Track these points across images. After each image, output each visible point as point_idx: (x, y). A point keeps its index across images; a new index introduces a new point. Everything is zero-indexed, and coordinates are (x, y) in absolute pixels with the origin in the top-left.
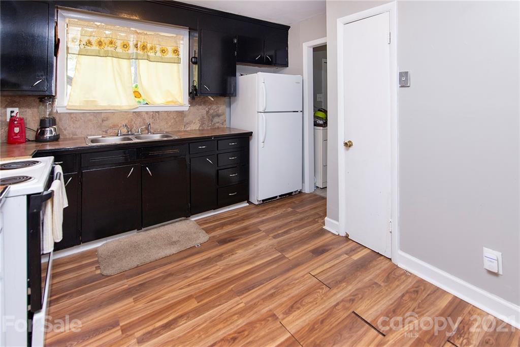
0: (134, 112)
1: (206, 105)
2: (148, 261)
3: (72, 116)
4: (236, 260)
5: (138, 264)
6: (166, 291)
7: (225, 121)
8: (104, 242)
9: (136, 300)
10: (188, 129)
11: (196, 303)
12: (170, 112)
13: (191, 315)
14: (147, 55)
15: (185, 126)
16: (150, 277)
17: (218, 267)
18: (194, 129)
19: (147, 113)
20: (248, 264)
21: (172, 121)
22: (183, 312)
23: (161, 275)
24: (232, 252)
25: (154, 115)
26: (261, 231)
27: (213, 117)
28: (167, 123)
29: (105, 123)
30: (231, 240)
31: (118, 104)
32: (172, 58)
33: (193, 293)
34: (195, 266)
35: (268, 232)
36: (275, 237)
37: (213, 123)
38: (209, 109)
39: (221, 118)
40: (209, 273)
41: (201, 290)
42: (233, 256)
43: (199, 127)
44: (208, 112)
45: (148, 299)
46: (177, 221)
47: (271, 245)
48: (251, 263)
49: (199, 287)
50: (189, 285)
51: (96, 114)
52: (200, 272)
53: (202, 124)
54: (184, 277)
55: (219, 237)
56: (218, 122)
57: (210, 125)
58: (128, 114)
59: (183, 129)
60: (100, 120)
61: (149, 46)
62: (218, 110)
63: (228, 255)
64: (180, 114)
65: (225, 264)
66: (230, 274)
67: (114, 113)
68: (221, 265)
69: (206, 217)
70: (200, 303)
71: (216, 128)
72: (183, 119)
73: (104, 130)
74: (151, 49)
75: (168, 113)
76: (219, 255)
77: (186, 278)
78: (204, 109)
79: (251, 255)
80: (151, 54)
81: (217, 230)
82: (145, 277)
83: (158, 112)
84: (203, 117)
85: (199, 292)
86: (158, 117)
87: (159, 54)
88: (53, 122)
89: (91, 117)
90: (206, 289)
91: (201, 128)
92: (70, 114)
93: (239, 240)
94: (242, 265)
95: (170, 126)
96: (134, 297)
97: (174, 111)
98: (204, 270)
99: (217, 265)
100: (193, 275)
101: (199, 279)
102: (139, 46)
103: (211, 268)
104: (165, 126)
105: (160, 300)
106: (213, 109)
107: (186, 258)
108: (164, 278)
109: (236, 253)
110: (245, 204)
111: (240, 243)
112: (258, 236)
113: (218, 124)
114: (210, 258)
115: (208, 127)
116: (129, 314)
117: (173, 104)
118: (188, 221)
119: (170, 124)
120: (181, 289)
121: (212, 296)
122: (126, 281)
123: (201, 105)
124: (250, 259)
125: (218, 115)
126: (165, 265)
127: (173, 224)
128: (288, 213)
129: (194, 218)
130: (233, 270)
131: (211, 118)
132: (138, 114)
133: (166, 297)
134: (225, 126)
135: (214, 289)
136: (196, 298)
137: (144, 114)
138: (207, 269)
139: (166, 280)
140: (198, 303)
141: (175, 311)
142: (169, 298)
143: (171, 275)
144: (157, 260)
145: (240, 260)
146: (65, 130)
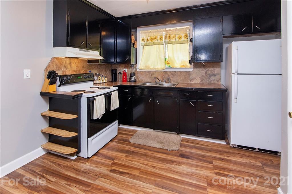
0: (164, 71)
1: (204, 68)
2: (145, 144)
3: (141, 72)
4: (176, 169)
5: (141, 143)
6: (136, 160)
7: (220, 79)
8: (142, 129)
9: (126, 156)
10: (192, 83)
11: (138, 173)
12: (182, 72)
13: (131, 176)
14: (171, 41)
15: (191, 80)
16: (138, 151)
17: (164, 166)
18: (196, 83)
19: (170, 72)
20: (179, 176)
21: (183, 77)
22: (130, 172)
23: (142, 153)
24: (180, 164)
25: (173, 73)
26: (213, 164)
27: (210, 76)
28: (180, 78)
29: (153, 76)
30: (188, 157)
31: (157, 67)
32: (184, 41)
33: (142, 168)
34: (156, 158)
35: (216, 167)
36: (216, 174)
37: (210, 80)
38: (207, 71)
39: (217, 77)
40: (158, 166)
41: (146, 170)
42: (178, 166)
43: (200, 82)
44: (206, 73)
45: (129, 158)
46: (173, 134)
47: (207, 176)
48: (181, 176)
49: (147, 168)
50: (145, 164)
51: (149, 72)
52: (155, 162)
53: (202, 80)
54: (148, 160)
55: (184, 152)
56: (214, 80)
57: (208, 81)
58: (162, 72)
59: (189, 82)
60: (151, 75)
61: (172, 36)
62: (214, 72)
63: (176, 164)
64: (188, 73)
65: (169, 167)
66: (164, 173)
67: (156, 71)
68: (167, 166)
69: (191, 139)
70: (139, 175)
71: (212, 84)
72: (190, 76)
73: (152, 79)
74: (174, 37)
75: (181, 72)
76: (172, 161)
77: (148, 161)
78: (204, 71)
79: (188, 172)
80: (173, 40)
81: (187, 148)
82: (137, 150)
83: (176, 72)
84: (203, 76)
85: (144, 170)
86: (176, 74)
87: (177, 40)
88: (134, 74)
89: (148, 73)
90: (148, 171)
91: (201, 83)
92: (141, 71)
93: (191, 160)
94: (176, 173)
95: (182, 80)
96: (127, 155)
97: (184, 71)
98: (157, 163)
99: (165, 165)
100: (151, 162)
101: (151, 165)
102: (167, 37)
103: (161, 164)
104: (180, 80)
105: (131, 162)
106: (210, 71)
107: (158, 152)
108: (141, 155)
109: (181, 166)
110: (223, 143)
111: (190, 162)
112: (206, 166)
113: (214, 81)
114: (167, 159)
115: (206, 82)
116: (119, 159)
117: (184, 67)
118: (178, 136)
119: (182, 79)
120: (141, 163)
121: (146, 176)
122: (132, 147)
123: (201, 68)
124: (184, 174)
125: (214, 75)
126: (148, 150)
127: (171, 134)
128: (254, 166)
129: (183, 136)
130: (169, 172)
131: (209, 76)
132: (166, 72)
133: (133, 163)
134: (220, 83)
135: (150, 174)
136: (140, 171)
137: (169, 72)
138: (159, 163)
139: (141, 156)
140: (139, 174)
141: (129, 170)
142: (134, 164)
143: (145, 155)
144: (148, 146)
145: (178, 171)
146: (139, 78)
